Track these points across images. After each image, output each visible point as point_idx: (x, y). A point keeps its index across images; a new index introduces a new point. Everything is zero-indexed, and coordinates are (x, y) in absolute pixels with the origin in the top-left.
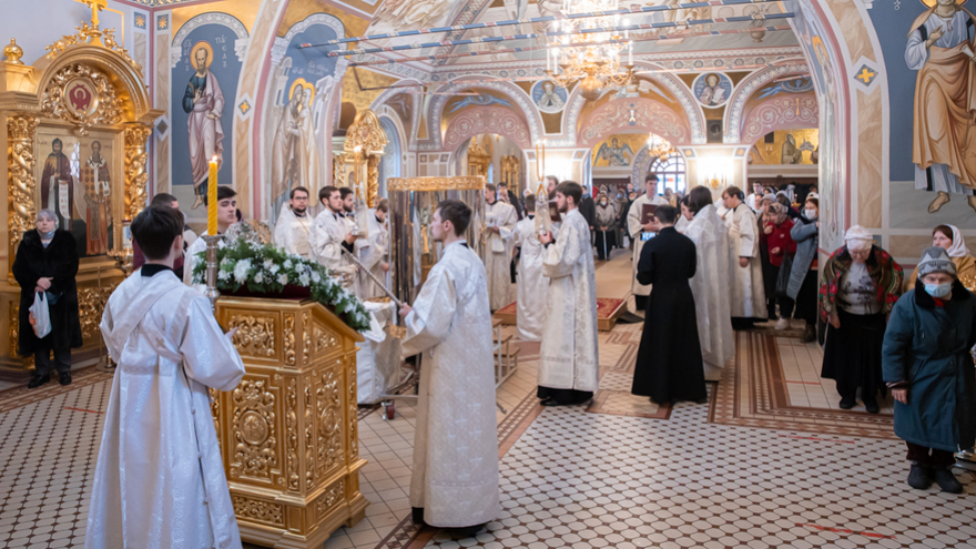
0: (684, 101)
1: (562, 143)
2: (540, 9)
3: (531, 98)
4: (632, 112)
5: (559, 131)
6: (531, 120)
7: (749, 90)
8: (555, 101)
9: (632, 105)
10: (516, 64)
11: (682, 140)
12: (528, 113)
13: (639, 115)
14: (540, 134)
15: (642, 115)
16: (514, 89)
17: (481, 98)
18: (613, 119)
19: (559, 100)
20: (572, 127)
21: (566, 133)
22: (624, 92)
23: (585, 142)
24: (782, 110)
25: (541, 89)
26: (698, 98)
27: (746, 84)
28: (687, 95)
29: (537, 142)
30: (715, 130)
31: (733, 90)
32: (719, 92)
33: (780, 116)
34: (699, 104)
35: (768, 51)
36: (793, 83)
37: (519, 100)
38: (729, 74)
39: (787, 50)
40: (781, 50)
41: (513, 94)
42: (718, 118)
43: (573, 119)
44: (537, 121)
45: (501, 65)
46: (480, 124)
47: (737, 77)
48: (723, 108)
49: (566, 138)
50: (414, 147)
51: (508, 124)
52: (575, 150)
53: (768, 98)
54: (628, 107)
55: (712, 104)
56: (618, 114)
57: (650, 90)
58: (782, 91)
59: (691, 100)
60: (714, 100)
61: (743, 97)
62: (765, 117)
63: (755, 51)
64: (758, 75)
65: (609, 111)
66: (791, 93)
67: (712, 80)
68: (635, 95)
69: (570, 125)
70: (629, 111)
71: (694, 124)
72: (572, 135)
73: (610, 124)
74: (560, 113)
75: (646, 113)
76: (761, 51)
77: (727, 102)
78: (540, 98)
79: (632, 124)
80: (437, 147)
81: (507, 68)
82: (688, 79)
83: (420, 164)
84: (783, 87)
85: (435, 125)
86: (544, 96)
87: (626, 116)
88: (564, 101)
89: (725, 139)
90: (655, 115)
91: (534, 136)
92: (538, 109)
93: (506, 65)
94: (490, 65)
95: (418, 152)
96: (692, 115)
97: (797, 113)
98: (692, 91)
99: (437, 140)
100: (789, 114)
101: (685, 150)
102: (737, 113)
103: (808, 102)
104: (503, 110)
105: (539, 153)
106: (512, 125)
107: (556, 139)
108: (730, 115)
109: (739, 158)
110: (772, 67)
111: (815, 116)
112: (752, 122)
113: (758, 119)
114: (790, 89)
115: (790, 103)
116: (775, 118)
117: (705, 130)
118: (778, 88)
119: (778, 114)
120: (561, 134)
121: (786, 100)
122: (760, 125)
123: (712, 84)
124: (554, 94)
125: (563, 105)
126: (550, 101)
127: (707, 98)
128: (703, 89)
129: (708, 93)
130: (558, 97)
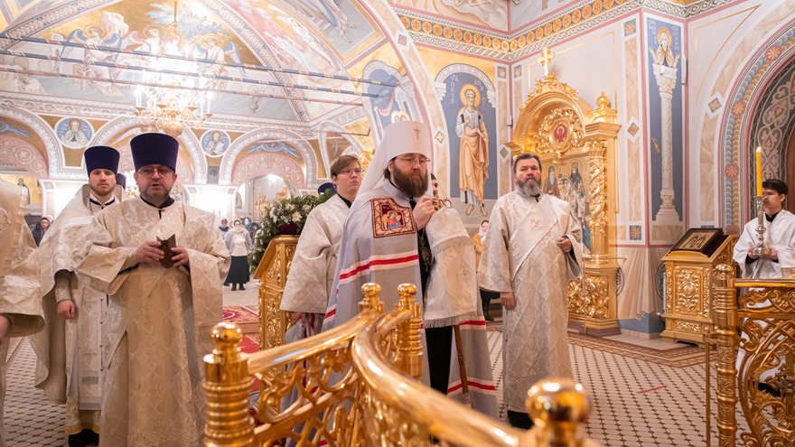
0: (193, 150)
2: (86, 53)
3: (55, 132)
6: (51, 153)
7: (241, 146)
8: (79, 138)
10: (46, 98)
11: (187, 180)
12: (49, 146)
14: (59, 165)
16: (37, 121)
19: (84, 138)
24: (260, 163)
26: (204, 148)
27: (239, 142)
28: (196, 145)
29: (53, 174)
30: (213, 172)
31: (230, 145)
32: (220, 145)
33: (258, 168)
34: (204, 153)
35: (258, 120)
36: (270, 144)
37: (41, 132)
38: (229, 133)
39: (270, 121)
40: (266, 120)
41: (36, 126)
42: (217, 165)
44: (58, 155)
45: (28, 97)
47: (234, 136)
48: (222, 157)
51: (23, 154)
53: (251, 153)
55: (214, 154)
58: (261, 149)
59: (198, 149)
60: (215, 151)
61: (236, 151)
62: (248, 167)
63: (250, 119)
64: (249, 136)
66: (266, 152)
67: (216, 136)
71: (198, 168)
76: (254, 119)
78: (64, 134)
81: (35, 101)
82: (198, 133)
84: (262, 147)
86: (68, 133)
88: (89, 140)
89: (220, 181)
91: (53, 167)
92: (61, 143)
93: (34, 97)
94: (16, 95)
96: (197, 161)
97: (270, 166)
98: (200, 143)
100: (264, 166)
101: (189, 188)
102: (231, 163)
103: (277, 159)
104: (17, 141)
105: (57, 183)
106: (28, 156)
107: (75, 172)
108: (226, 164)
109: (230, 196)
110: (259, 132)
111: (280, 169)
112: (239, 170)
113: (243, 168)
114: (266, 149)
115: (265, 159)
116: (255, 169)
117: (206, 174)
118: (259, 147)
119: (257, 165)
120: (81, 168)
121: (263, 156)
122: (245, 173)
123: (216, 139)
124: (80, 131)
125: (87, 142)
126: (74, 137)
127: (210, 149)
128: (208, 142)
129: (212, 146)
130: (83, 134)
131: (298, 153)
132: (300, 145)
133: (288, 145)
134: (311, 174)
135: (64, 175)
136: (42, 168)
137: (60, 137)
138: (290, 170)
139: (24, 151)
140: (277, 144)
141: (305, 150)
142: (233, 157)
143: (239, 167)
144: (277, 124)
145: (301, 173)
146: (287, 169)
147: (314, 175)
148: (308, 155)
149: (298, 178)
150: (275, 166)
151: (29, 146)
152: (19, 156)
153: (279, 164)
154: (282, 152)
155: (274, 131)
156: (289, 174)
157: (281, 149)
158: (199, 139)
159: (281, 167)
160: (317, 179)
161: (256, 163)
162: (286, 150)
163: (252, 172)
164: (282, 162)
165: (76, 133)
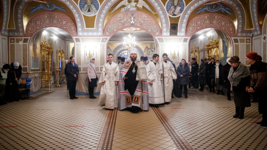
0: (160, 12)
1: (95, 34)
3: (78, 6)
4: (132, 18)
5: (93, 27)
6: (78, 20)
7: (192, 8)
8: (92, 9)
9: (132, 15)
11: (157, 34)
12: (76, 15)
13: (136, 20)
14: (83, 28)
15: (138, 20)
17: (48, 6)
18: (123, 21)
19: (94, 9)
20: (100, 25)
21: (98, 28)
22: (129, 7)
23: (107, 33)
24: (205, 20)
25: (84, 1)
27: (191, 5)
28: (162, 9)
29: (80, 34)
30: (174, 29)
32: (178, 8)
33: (204, 24)
34: (168, 14)
37: (71, 7)
42: (176, 23)
43: (101, 20)
44: (81, 21)
46: (47, 22)
48: (179, 17)
49: (97, 31)
50: (6, 33)
51: (64, 22)
53: (199, 14)
54: (130, 16)
56: (125, 19)
57: (143, 7)
58: (206, 10)
59: (164, 12)
60: (175, 13)
61: (189, 12)
62: (197, 23)
64: (198, 1)
65: (120, 17)
66: (210, 12)
68: (135, 9)
69: (99, 23)
70: (131, 18)
71: (164, 25)
72: (100, 29)
73: (120, 24)
74: (94, 17)
75: (139, 19)
77: (181, 14)
78: (83, 7)
80: (21, 34)
83: (10, 44)
84: (206, 9)
85: (19, 20)
86: (85, 6)
87: (129, 20)
88: (97, 10)
89: (178, 34)
90: (144, 20)
91: (79, 29)
92: (82, 13)
95: (8, 37)
96: (164, 21)
97: (211, 22)
98: (165, 8)
99: (21, 30)
100: (207, 22)
101: (159, 39)
102: (185, 21)
103: (216, 17)
104: (61, 15)
105: (82, 39)
106: (67, 23)
107: (92, 31)
108: (182, 21)
109: (185, 43)
111: (219, 24)
112: (191, 25)
113: (194, 24)
114: (209, 10)
115: (208, 17)
116: (201, 24)
117: (169, 29)
118: (205, 9)
119: (203, 22)
120: (95, 28)
121: (206, 16)
122: (194, 27)
123: (176, 4)
124: (92, 5)
125: (96, 12)
126: (89, 9)
127: (172, 11)
128: (171, 7)
129: (173, 9)
130: (94, 6)
131: (232, 11)
132: (234, 5)
133: (226, 6)
134: (240, 26)
135: (85, 34)
136: (74, 30)
137: (81, 9)
138: (225, 24)
139: (65, 20)
141: (237, 8)
142: (187, 16)
143: (190, 24)
145: (233, 26)
146: (223, 23)
147: (243, 27)
148: (239, 12)
149: (231, 29)
150: (215, 22)
151: (67, 17)
152: (62, 24)
153: (218, 21)
154: (220, 12)
156: (224, 27)
157: (220, 9)
158: (165, 5)
159: (219, 22)
160: (245, 29)
161: (202, 21)
162: (223, 9)
163: (199, 27)
164: (220, 19)
165: (90, 6)
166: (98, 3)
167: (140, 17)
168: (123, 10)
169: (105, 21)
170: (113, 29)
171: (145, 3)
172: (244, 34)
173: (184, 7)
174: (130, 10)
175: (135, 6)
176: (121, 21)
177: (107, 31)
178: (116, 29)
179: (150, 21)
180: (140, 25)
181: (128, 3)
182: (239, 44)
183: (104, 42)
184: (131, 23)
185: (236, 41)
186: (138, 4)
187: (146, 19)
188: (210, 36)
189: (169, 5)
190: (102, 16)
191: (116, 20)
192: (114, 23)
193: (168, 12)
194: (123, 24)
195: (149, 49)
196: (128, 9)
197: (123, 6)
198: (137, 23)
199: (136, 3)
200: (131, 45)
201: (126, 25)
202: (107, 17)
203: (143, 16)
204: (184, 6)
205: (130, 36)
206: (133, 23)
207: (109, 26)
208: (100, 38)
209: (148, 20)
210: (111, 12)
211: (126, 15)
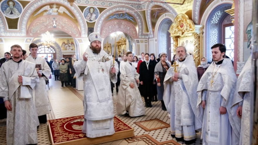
0: (79, 18)
1: (18, 35)
5: (16, 28)
7: (105, 16)
8: (15, 12)
9: (54, 19)
11: (77, 35)
13: (57, 23)
14: (5, 29)
15: (59, 23)
18: (45, 24)
19: (17, 12)
20: (24, 27)
21: (21, 29)
22: (51, 12)
23: (31, 34)
24: (115, 25)
25: (6, 4)
26: (85, 17)
27: (104, 13)
28: (81, 16)
29: (2, 34)
30: (91, 31)
31: (99, 15)
32: (94, 15)
33: (114, 28)
34: (86, 20)
36: (119, 15)
38: (98, 8)
39: (120, 1)
40: (118, 1)
42: (92, 27)
43: (24, 22)
44: (3, 22)
47: (101, 10)
48: (95, 22)
49: (20, 32)
52: (26, 38)
53: (110, 20)
54: (52, 19)
55: (90, 21)
56: (48, 22)
57: (64, 12)
59: (82, 18)
60: (91, 19)
61: (102, 19)
62: (109, 28)
64: (109, 10)
65: (43, 20)
66: (118, 19)
67: (92, 10)
68: (56, 13)
69: (23, 25)
70: (53, 21)
71: (83, 29)
72: (24, 31)
73: (43, 27)
74: (17, 19)
75: (61, 23)
77: (96, 20)
78: (5, 9)
79: (55, 27)
82: (82, 8)
84: (116, 16)
86: (8, 9)
87: (51, 23)
88: (20, 13)
90: (65, 24)
91: (2, 30)
92: (4, 15)
96: (82, 25)
97: (119, 27)
98: (83, 14)
100: (117, 27)
101: (79, 40)
102: (100, 25)
103: (123, 23)
105: (4, 39)
107: (14, 32)
108: (97, 26)
110: (114, 8)
111: (125, 28)
112: (104, 29)
113: (106, 28)
114: (118, 17)
115: (117, 23)
116: (112, 28)
117: (87, 32)
118: (114, 17)
119: (113, 27)
120: (18, 29)
121: (116, 22)
122: (107, 31)
123: (92, 12)
124: (14, 8)
125: (19, 15)
126: (12, 12)
127: (89, 18)
128: (88, 14)
129: (89, 16)
130: (16, 10)
131: (134, 19)
132: (136, 15)
133: (130, 15)
134: (140, 30)
135: (8, 34)
137: (3, 12)
138: (130, 28)
140: (123, 14)
141: (138, 18)
142: (101, 22)
144: (124, 3)
145: (135, 30)
146: (128, 28)
147: (142, 31)
148: (139, 20)
149: (134, 33)
150: (122, 27)
153: (124, 26)
154: (126, 19)
155: (123, 7)
156: (129, 31)
157: (125, 17)
158: (82, 12)
159: (126, 27)
160: (144, 33)
161: (113, 25)
162: (128, 18)
163: (111, 30)
164: (125, 25)
165: (12, 9)
166: (21, 7)
167: (61, 21)
168: (45, 14)
169: (28, 24)
170: (36, 30)
171: (66, 9)
172: (143, 37)
173: (98, 15)
174: (52, 14)
175: (56, 11)
176: (44, 24)
177: (31, 33)
178: (39, 31)
179: (70, 25)
180: (62, 28)
181: (50, 9)
182: (140, 44)
183: (28, 42)
184: (54, 25)
185: (138, 42)
186: (59, 10)
187: (67, 23)
188: (120, 35)
189: (86, 12)
190: (26, 19)
191: (39, 23)
192: (37, 25)
193: (85, 18)
194: (46, 26)
195: (66, 44)
196: (50, 13)
197: (46, 11)
198: (59, 26)
199: (57, 9)
200: (50, 42)
201: (49, 28)
202: (30, 20)
203: (64, 20)
204: (98, 13)
205: (48, 33)
206: (56, 26)
207: (33, 27)
208: (24, 39)
209: (69, 24)
210: (34, 15)
211: (48, 18)
